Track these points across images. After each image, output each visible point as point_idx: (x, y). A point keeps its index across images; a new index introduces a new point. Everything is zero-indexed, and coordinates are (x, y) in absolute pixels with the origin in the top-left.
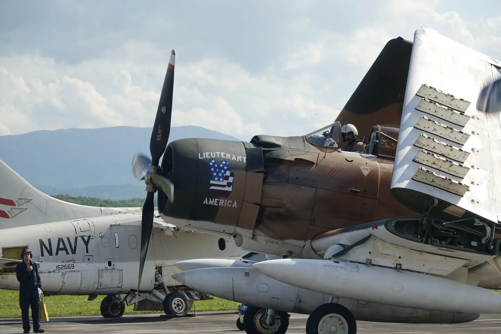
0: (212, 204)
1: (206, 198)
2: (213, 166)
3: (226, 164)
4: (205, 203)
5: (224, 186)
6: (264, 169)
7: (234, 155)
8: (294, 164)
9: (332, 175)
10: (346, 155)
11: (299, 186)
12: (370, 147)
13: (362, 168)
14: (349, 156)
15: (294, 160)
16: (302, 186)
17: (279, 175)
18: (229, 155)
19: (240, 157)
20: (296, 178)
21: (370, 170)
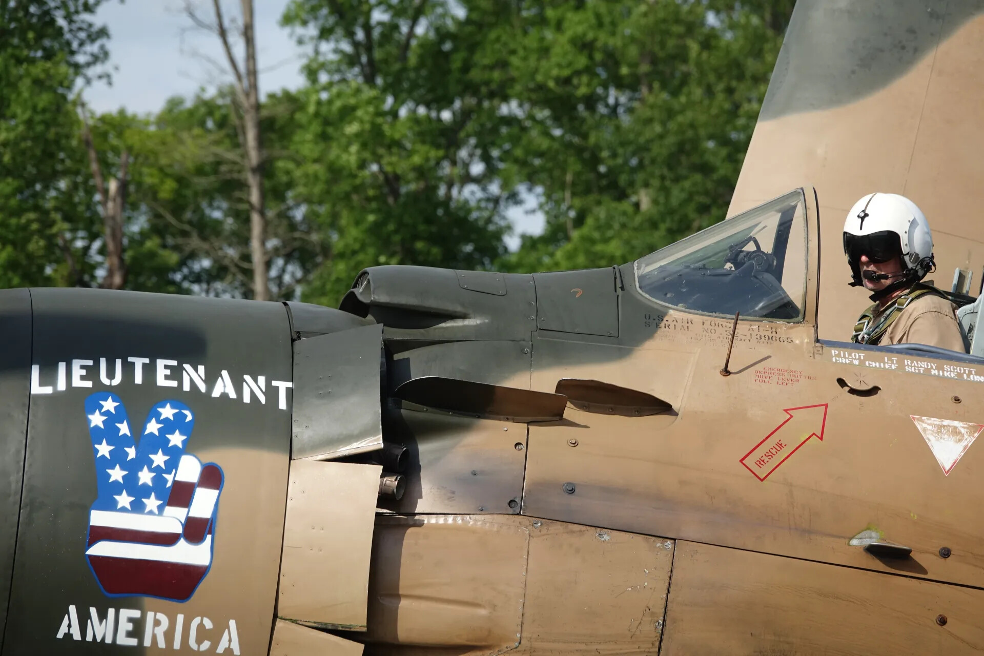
0: (103, 639)
1: (72, 609)
2: (109, 432)
3: (179, 417)
4: (68, 636)
5: (168, 540)
6: (381, 441)
7: (225, 373)
8: (555, 415)
9: (760, 465)
10: (845, 358)
11: (581, 531)
12: (976, 317)
13: (930, 427)
14: (862, 362)
15: (556, 391)
16: (599, 529)
17: (474, 471)
18: (196, 370)
19: (262, 380)
20: (564, 485)
21: (969, 436)
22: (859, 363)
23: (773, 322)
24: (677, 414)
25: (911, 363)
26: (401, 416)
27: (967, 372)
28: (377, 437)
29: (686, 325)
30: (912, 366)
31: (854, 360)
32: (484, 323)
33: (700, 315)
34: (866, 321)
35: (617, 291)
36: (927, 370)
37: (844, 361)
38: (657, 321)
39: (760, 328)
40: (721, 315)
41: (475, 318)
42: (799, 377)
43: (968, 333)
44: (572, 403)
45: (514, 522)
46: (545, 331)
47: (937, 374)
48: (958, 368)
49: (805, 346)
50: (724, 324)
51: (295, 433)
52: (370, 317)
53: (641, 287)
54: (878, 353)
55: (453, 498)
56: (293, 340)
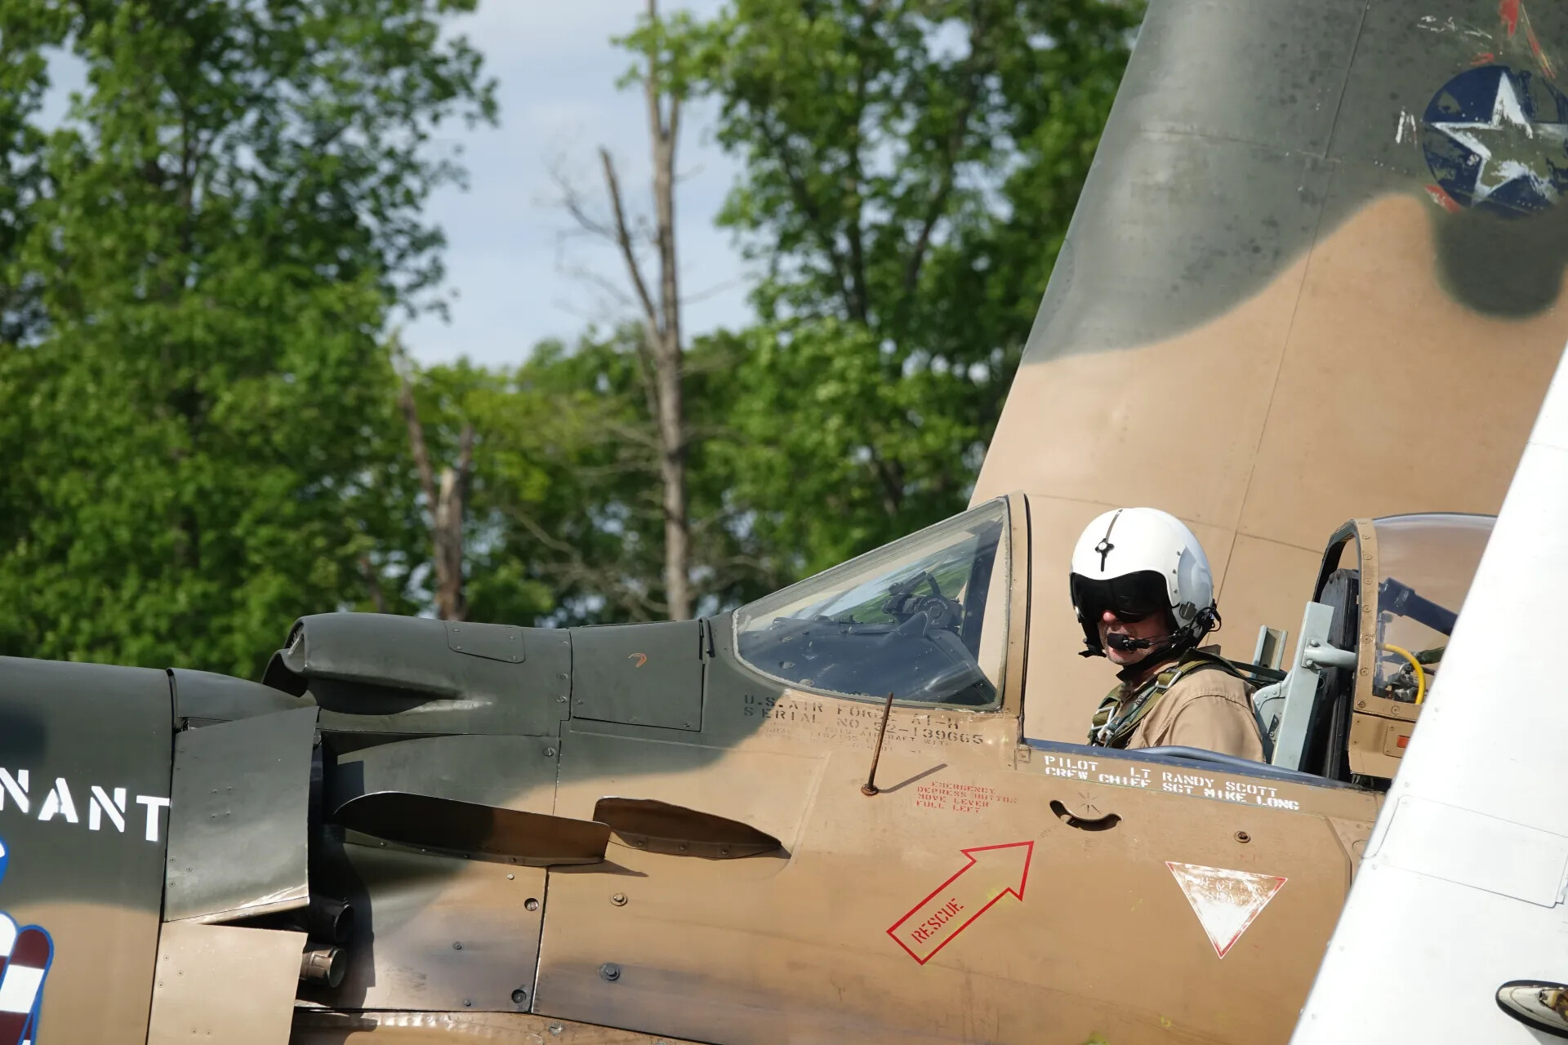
6: (307, 894)
7: (61, 783)
8: (595, 855)
9: (920, 938)
10: (1066, 769)
11: (626, 1041)
12: (1283, 704)
13: (1196, 881)
14: (1093, 776)
15: (596, 816)
16: (656, 1038)
17: (457, 943)
18: (15, 777)
19: (120, 794)
20: (601, 967)
21: (1261, 896)
22: (1088, 776)
23: (951, 710)
24: (788, 856)
25: (1173, 778)
26: (343, 852)
27: (1262, 793)
28: (299, 888)
29: (810, 713)
30: (1173, 783)
31: (1079, 772)
32: (486, 706)
33: (834, 697)
34: (1111, 707)
35: (703, 658)
36: (1198, 790)
37: (1063, 774)
38: (764, 706)
39: (930, 719)
40: (869, 698)
41: (471, 699)
42: (989, 799)
43: (1270, 730)
44: (619, 835)
45: (519, 1024)
46: (582, 721)
47: (1213, 795)
48: (1249, 787)
49: (1002, 747)
50: (873, 712)
51: (170, 879)
52: (308, 695)
53: (741, 652)
54: (1120, 762)
55: (424, 986)
56: (175, 731)
